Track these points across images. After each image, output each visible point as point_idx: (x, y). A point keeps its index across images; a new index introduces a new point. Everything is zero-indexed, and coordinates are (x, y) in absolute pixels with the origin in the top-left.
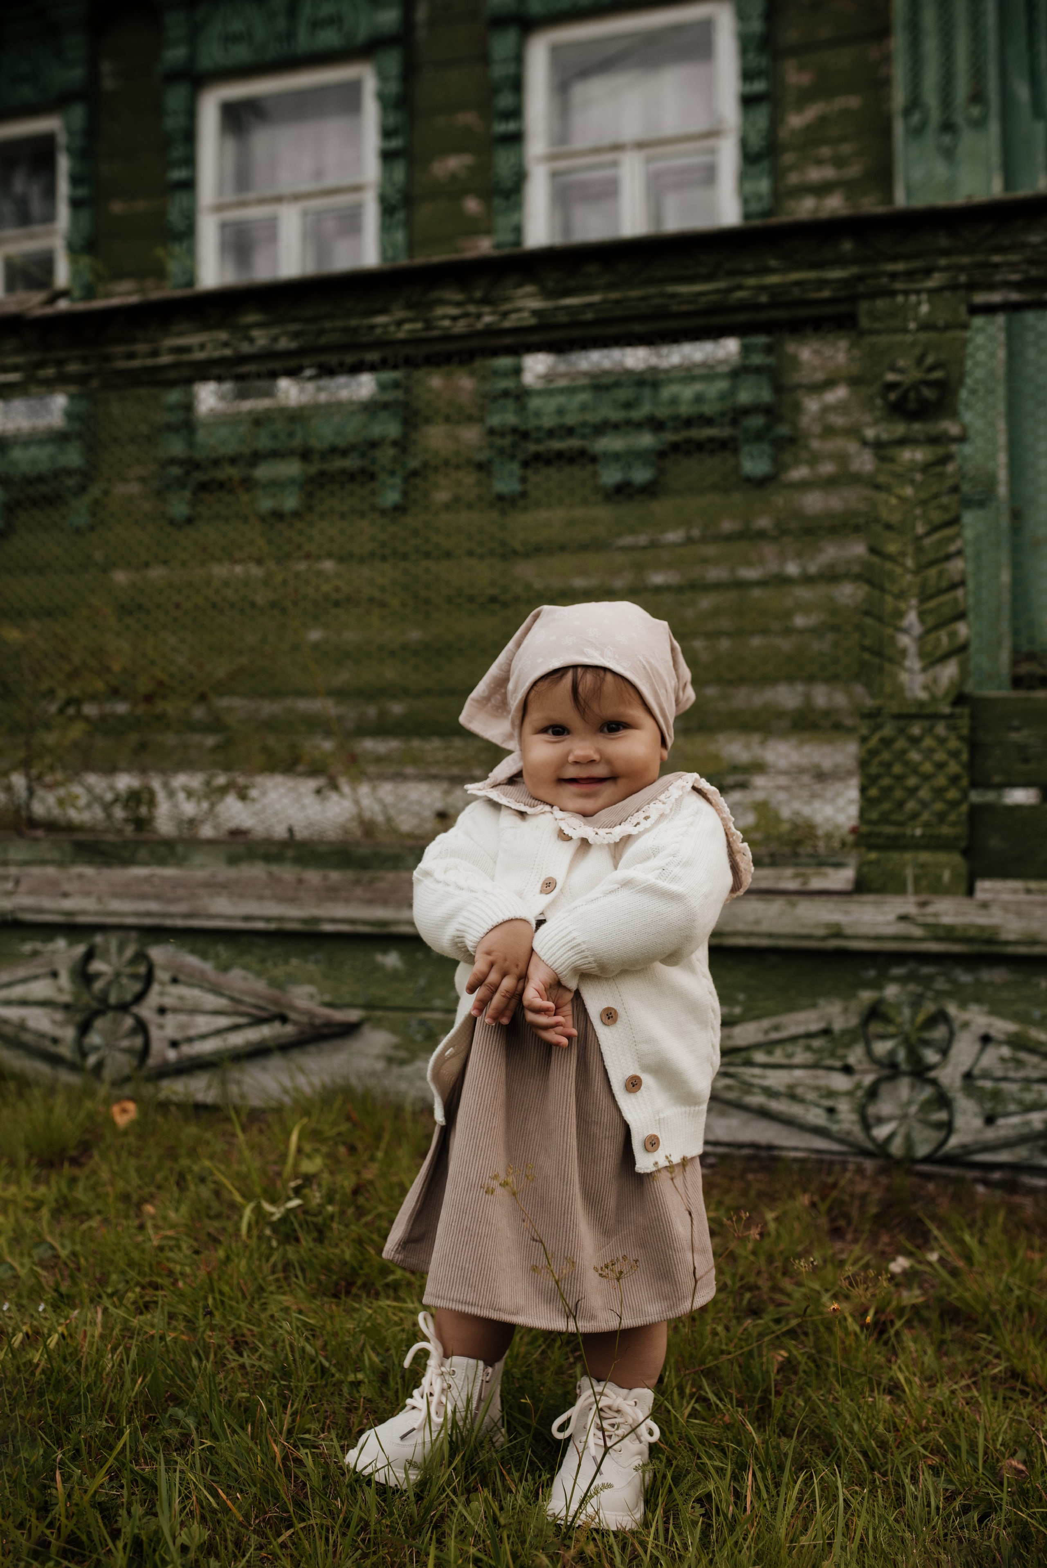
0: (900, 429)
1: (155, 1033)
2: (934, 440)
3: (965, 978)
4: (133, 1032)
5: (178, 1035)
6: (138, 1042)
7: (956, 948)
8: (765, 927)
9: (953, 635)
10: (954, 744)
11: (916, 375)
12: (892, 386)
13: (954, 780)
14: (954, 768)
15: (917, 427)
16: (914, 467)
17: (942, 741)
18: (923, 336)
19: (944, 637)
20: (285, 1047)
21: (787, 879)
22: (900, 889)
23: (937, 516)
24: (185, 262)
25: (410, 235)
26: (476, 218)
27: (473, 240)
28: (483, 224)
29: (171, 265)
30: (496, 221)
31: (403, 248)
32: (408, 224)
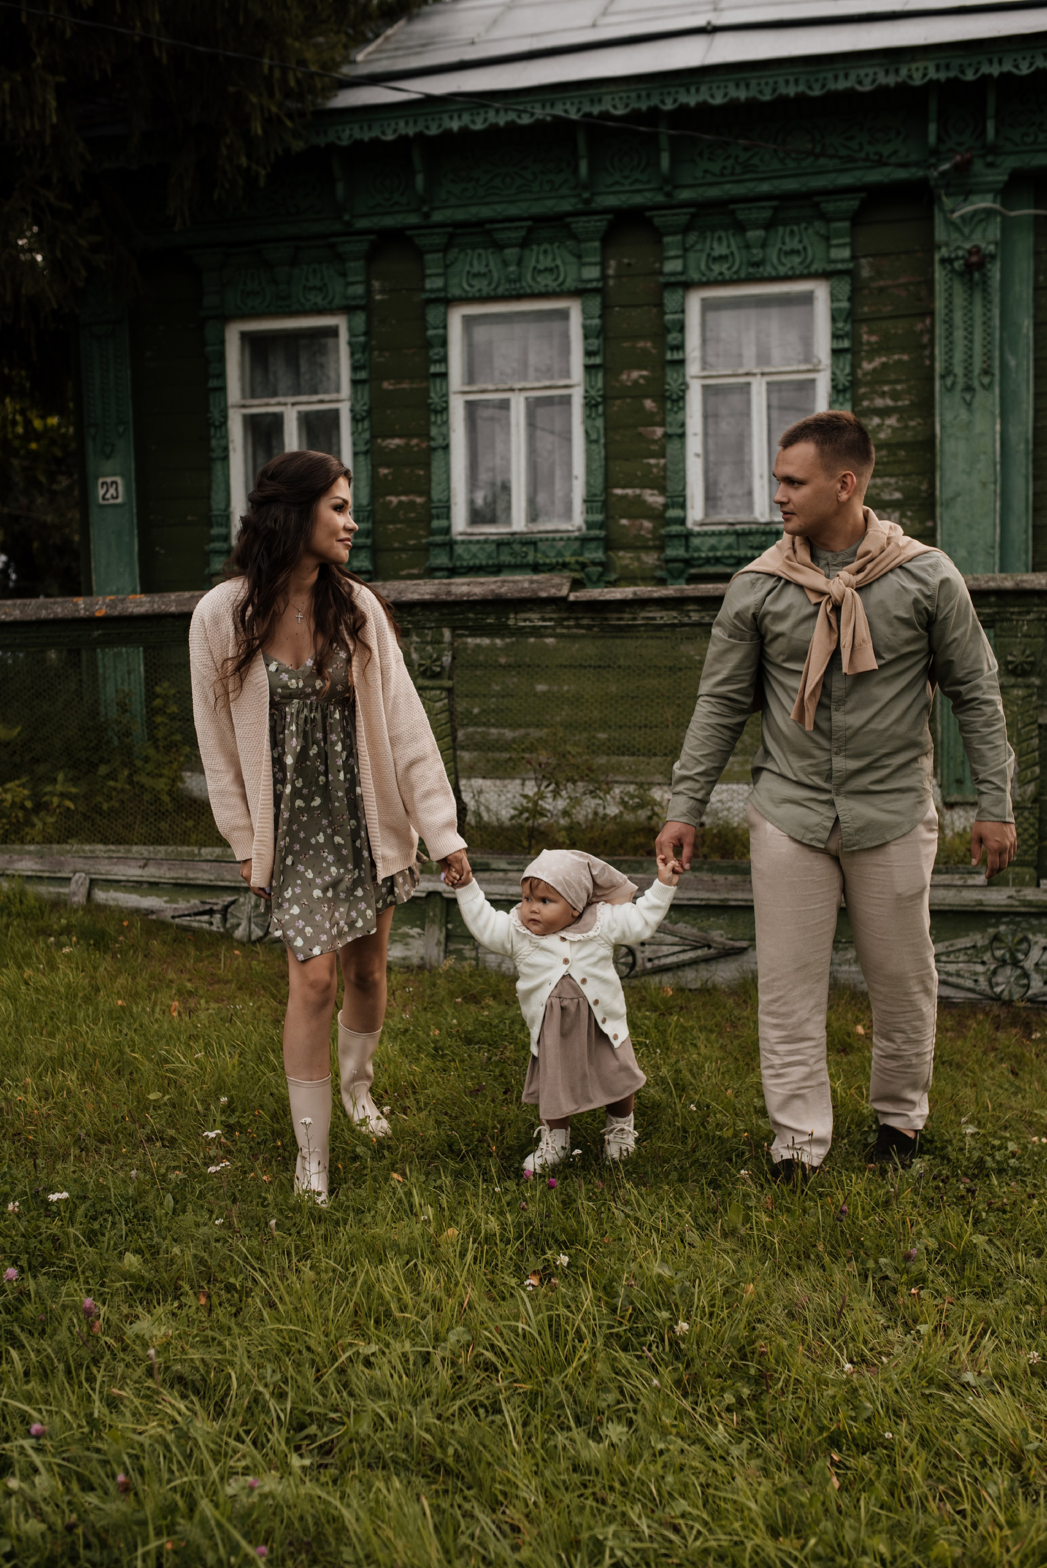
0: (1012, 680)
1: (639, 955)
2: (1028, 686)
3: (1035, 922)
4: (627, 955)
5: (652, 956)
6: (630, 959)
7: (1033, 910)
8: (947, 901)
9: (1033, 772)
10: (1032, 820)
11: (1021, 659)
12: (1011, 662)
13: (1032, 836)
14: (1032, 831)
15: (1020, 680)
16: (1018, 697)
17: (1027, 819)
18: (1025, 640)
19: (1029, 773)
20: (707, 960)
21: (957, 880)
22: (1006, 884)
23: (1027, 720)
24: (444, 430)
25: (606, 422)
26: (652, 414)
27: (650, 429)
28: (658, 419)
29: (434, 431)
30: (669, 419)
31: (602, 432)
32: (605, 415)
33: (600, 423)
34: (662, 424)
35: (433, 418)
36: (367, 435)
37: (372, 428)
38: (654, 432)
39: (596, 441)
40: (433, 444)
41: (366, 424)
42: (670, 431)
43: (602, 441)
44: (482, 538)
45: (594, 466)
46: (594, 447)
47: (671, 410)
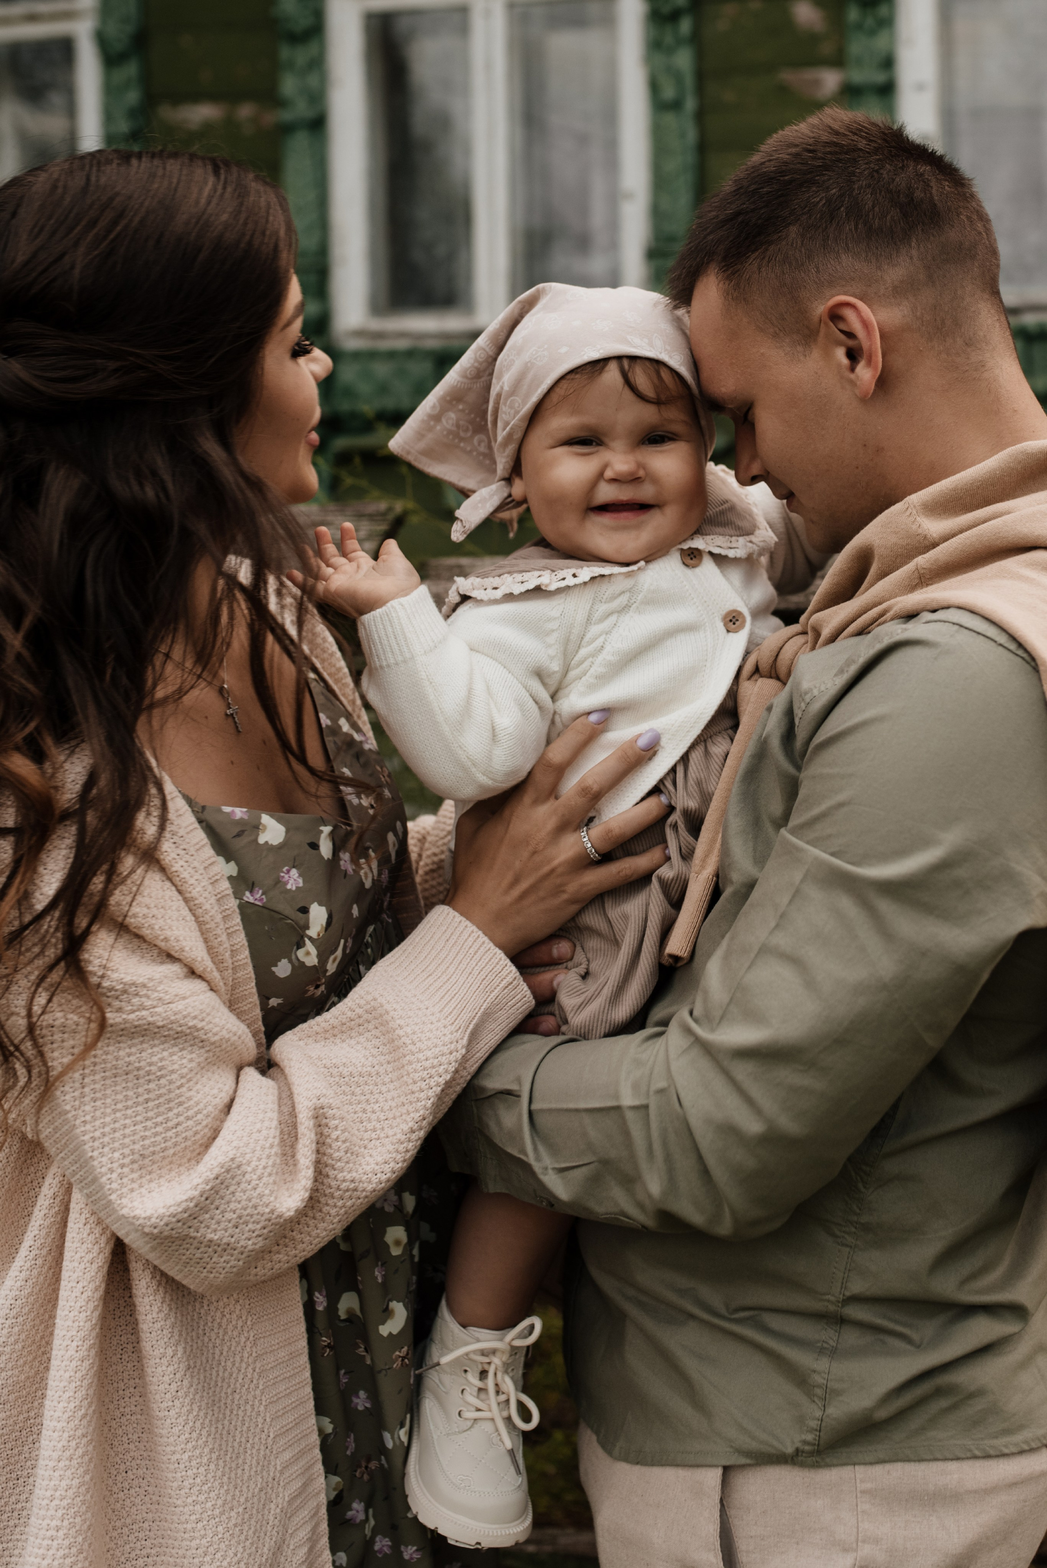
24: (312, 81)
25: (700, 57)
26: (813, 38)
27: (809, 74)
28: (827, 49)
29: (289, 85)
30: (856, 46)
31: (689, 81)
32: (696, 40)
33: (684, 60)
34: (838, 61)
35: (285, 52)
36: (133, 97)
37: (146, 80)
38: (817, 83)
39: (676, 106)
40: (286, 116)
41: (131, 69)
42: (858, 76)
43: (690, 104)
44: (402, 344)
45: (673, 165)
46: (670, 119)
47: (859, 27)
